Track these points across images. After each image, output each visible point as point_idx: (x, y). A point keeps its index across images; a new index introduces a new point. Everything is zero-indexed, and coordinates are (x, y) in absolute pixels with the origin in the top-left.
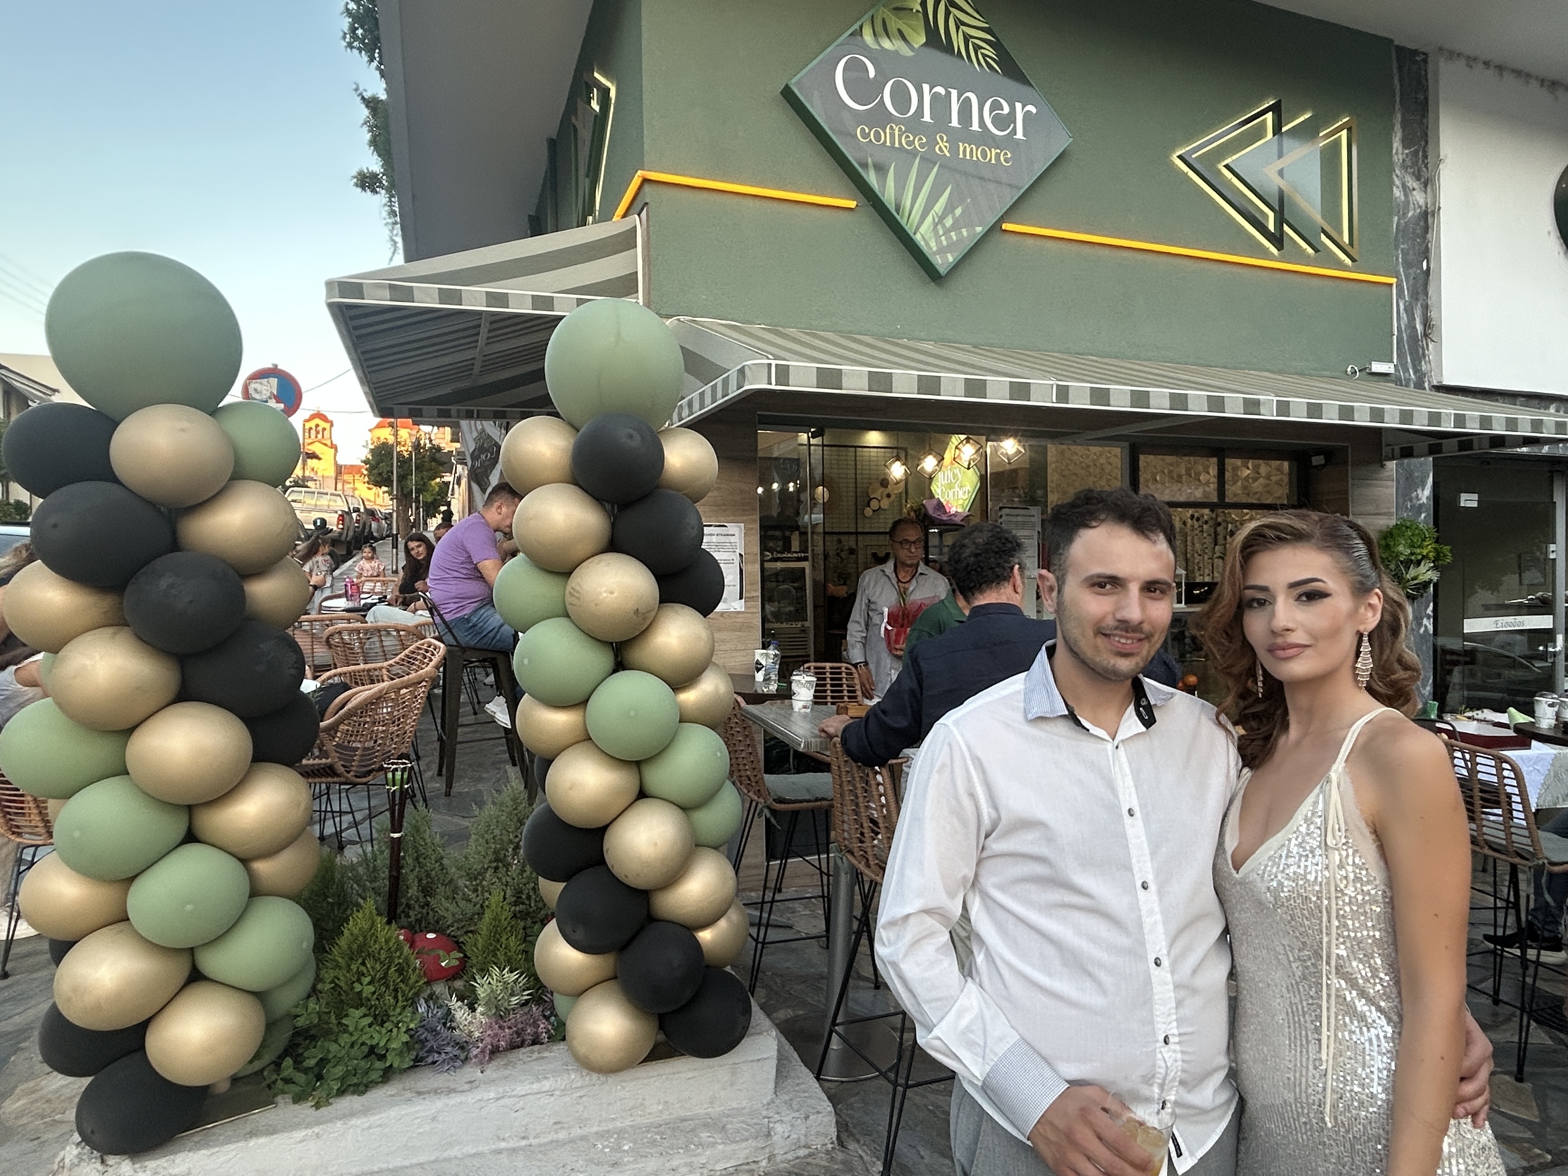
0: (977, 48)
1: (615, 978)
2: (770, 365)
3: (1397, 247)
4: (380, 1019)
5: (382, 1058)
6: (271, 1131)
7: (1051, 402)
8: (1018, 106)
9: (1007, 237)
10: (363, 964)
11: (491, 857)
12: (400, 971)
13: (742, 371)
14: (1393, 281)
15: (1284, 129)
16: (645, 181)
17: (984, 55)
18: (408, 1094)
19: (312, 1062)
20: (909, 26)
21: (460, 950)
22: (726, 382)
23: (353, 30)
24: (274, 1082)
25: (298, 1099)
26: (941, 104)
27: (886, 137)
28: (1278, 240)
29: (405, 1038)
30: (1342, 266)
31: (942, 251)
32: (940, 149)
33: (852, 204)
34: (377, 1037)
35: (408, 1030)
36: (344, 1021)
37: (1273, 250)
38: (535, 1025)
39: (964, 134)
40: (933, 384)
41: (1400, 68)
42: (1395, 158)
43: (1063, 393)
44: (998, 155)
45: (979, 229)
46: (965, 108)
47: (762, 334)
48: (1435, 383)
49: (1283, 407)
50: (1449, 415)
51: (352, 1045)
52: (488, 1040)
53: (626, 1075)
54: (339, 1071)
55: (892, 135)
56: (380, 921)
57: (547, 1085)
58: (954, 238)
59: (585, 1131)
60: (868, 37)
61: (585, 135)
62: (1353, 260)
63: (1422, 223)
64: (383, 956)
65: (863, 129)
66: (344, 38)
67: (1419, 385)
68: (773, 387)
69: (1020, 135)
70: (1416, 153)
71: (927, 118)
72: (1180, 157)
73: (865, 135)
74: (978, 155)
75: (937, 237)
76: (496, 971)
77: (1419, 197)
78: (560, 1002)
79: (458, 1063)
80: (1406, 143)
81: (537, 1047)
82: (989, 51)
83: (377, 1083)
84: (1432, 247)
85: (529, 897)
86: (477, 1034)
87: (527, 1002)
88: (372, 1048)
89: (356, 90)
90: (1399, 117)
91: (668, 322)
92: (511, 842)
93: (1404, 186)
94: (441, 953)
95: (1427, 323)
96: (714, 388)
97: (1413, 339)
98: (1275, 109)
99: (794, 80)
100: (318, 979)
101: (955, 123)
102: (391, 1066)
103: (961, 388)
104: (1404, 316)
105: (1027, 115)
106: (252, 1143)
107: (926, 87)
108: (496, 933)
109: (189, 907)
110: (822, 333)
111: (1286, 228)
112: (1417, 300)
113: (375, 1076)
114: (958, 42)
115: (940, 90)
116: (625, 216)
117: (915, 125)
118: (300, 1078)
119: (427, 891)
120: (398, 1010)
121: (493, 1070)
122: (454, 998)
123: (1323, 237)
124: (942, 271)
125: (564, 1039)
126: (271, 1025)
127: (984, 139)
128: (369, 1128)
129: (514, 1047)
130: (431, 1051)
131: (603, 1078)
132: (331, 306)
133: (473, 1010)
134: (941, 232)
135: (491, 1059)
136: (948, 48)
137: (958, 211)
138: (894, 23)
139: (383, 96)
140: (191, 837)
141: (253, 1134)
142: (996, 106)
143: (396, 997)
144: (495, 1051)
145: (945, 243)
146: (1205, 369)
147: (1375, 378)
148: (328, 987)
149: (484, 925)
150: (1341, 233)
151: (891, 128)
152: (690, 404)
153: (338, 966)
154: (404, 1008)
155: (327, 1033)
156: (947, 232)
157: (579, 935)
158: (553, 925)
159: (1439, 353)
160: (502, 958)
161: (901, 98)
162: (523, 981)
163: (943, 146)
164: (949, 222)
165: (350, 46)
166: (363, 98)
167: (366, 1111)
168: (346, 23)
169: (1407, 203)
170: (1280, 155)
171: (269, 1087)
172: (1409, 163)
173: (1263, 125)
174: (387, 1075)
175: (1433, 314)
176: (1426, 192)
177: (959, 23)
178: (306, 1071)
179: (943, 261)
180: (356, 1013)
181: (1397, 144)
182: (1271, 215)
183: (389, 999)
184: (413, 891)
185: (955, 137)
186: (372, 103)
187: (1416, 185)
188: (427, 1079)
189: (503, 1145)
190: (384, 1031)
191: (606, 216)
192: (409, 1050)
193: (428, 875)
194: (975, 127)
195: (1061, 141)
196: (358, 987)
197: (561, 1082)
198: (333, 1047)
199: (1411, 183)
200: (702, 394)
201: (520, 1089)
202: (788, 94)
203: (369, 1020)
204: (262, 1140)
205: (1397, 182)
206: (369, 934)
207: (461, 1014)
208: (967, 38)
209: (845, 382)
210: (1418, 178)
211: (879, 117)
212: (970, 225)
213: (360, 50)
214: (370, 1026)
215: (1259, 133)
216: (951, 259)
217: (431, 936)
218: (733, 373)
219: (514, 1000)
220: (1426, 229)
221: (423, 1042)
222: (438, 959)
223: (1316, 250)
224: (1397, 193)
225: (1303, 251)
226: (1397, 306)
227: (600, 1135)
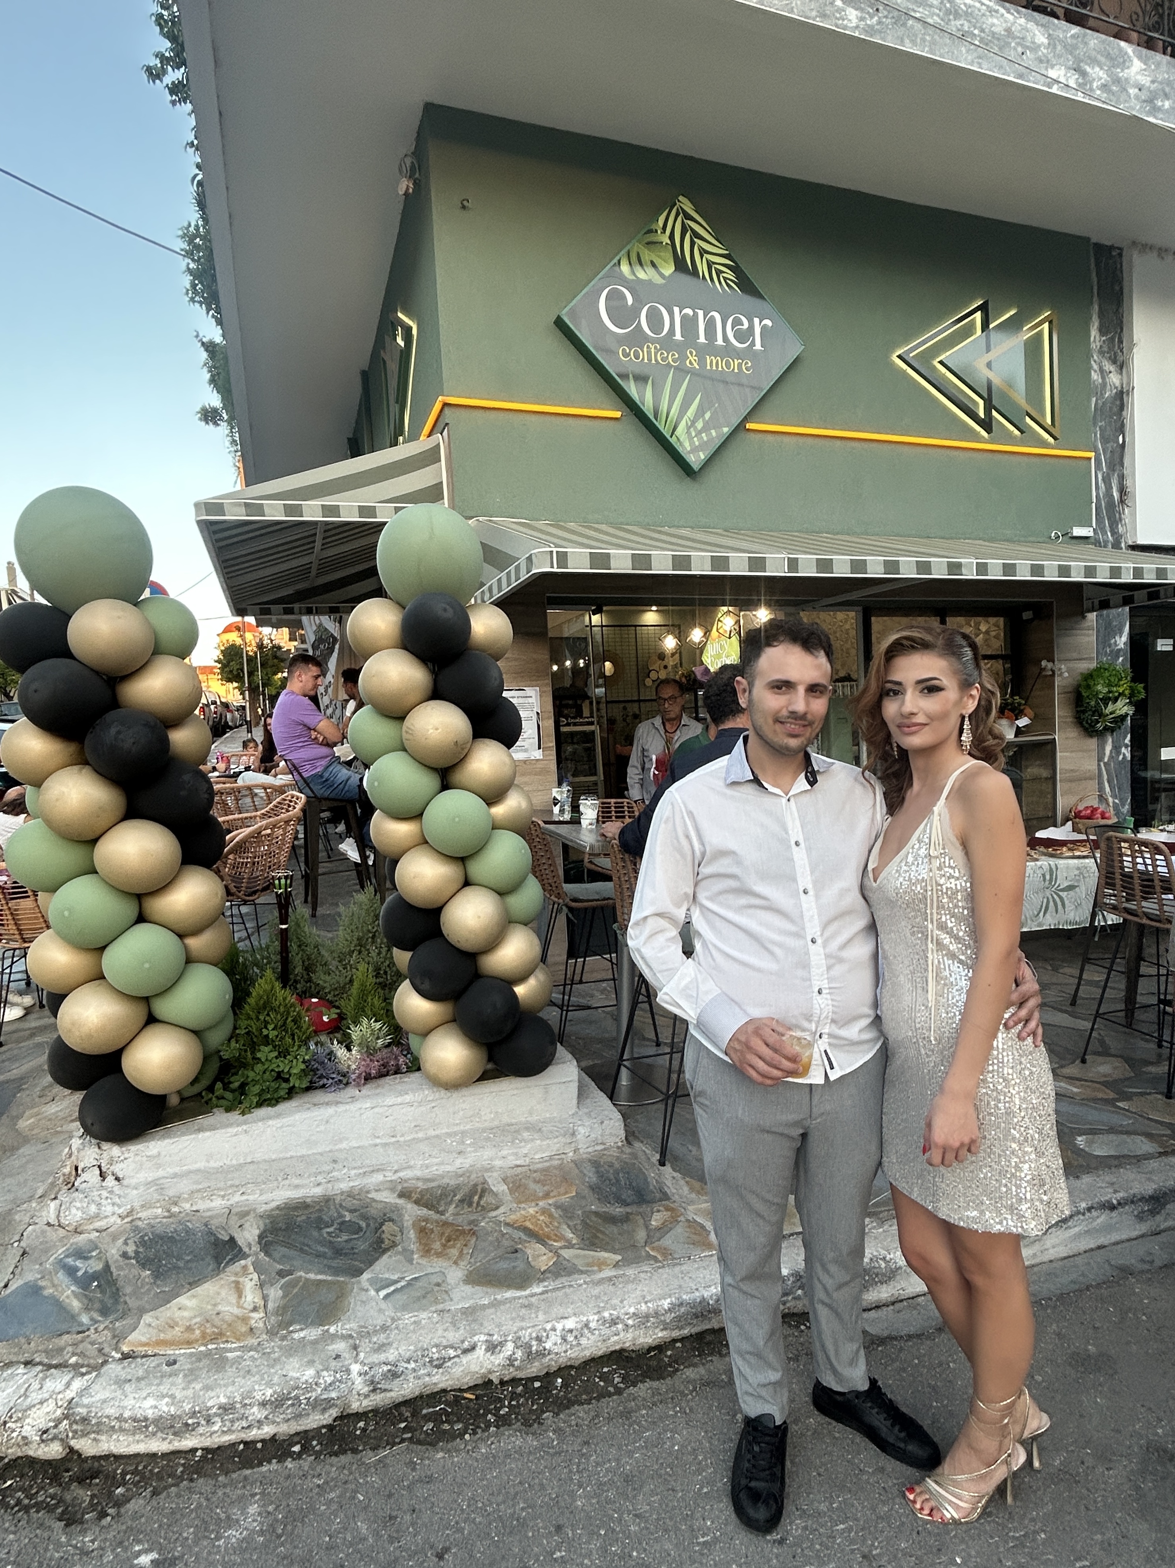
0: (719, 272)
1: (454, 1020)
2: (552, 552)
3: (1095, 424)
4: (283, 1053)
5: (287, 1081)
6: (213, 1128)
7: (783, 572)
8: (756, 321)
9: (752, 435)
10: (268, 1015)
11: (355, 942)
12: (295, 1021)
13: (529, 559)
14: (1092, 455)
15: (991, 326)
16: (445, 405)
17: (725, 279)
18: (308, 1105)
19: (237, 1084)
20: (659, 257)
21: (338, 1008)
22: (517, 568)
23: (194, 286)
24: (211, 1099)
25: (228, 1110)
26: (689, 324)
27: (643, 355)
28: (987, 424)
29: (303, 1066)
30: (1045, 445)
31: (694, 450)
32: (691, 363)
33: (618, 414)
34: (282, 1065)
35: (304, 1062)
36: (259, 1055)
37: (984, 433)
38: (396, 1058)
39: (710, 348)
40: (685, 562)
41: (1097, 264)
42: (1093, 346)
43: (793, 564)
44: (740, 365)
45: (726, 430)
46: (710, 326)
47: (544, 528)
48: (1130, 543)
49: (982, 568)
50: (1128, 569)
51: (264, 1072)
52: (362, 1069)
53: (465, 1091)
54: (256, 1089)
55: (649, 353)
56: (278, 985)
57: (408, 1098)
58: (705, 439)
59: (437, 1132)
60: (625, 268)
61: (393, 367)
62: (1055, 438)
63: (1118, 403)
64: (282, 1009)
65: (624, 350)
66: (187, 294)
67: (1116, 545)
68: (555, 570)
69: (758, 346)
70: (1112, 340)
71: (678, 336)
72: (899, 357)
73: (626, 355)
74: (722, 366)
75: (691, 439)
76: (365, 1021)
77: (1114, 379)
78: (413, 1041)
79: (342, 1086)
80: (1102, 331)
81: (398, 1076)
82: (730, 275)
83: (285, 1099)
84: (1127, 422)
85: (386, 973)
86: (354, 1067)
87: (389, 1045)
88: (279, 1073)
89: (197, 336)
90: (1096, 307)
91: (470, 522)
92: (369, 931)
93: (1102, 370)
94: (324, 1009)
95: (1122, 491)
96: (509, 574)
97: (1111, 505)
98: (983, 308)
99: (564, 312)
100: (235, 1028)
101: (702, 339)
102: (294, 1087)
103: (708, 564)
104: (1102, 485)
105: (764, 329)
106: (201, 1135)
107: (676, 310)
108: (363, 993)
109: (147, 965)
110: (596, 526)
111: (994, 413)
112: (1114, 470)
113: (282, 1093)
114: (702, 268)
115: (689, 311)
116: (429, 436)
117: (668, 343)
118: (229, 1095)
119: (308, 969)
120: (296, 1048)
121: (367, 1090)
122: (335, 1042)
123: (1028, 420)
124: (696, 467)
125: (419, 1069)
126: (206, 1058)
127: (728, 351)
128: (282, 1127)
129: (381, 1075)
130: (321, 1077)
131: (449, 1094)
132: (199, 523)
133: (349, 1050)
134: (693, 434)
135: (364, 1084)
136: (695, 273)
137: (707, 416)
138: (646, 256)
139: (218, 339)
140: (141, 919)
141: (200, 1130)
142: (737, 322)
143: (293, 1039)
144: (368, 1078)
145: (697, 443)
146: (925, 540)
147: (1074, 541)
148: (243, 1032)
149: (354, 990)
150: (1044, 415)
151: (648, 347)
152: (490, 589)
153: (249, 1018)
154: (300, 1047)
155: (245, 1066)
156: (699, 433)
157: (426, 986)
158: (406, 985)
159: (1134, 514)
160: (369, 1013)
161: (655, 320)
162: (385, 1029)
163: (692, 360)
164: (700, 425)
165: (192, 300)
166: (203, 344)
167: (278, 1116)
168: (187, 280)
169: (1104, 385)
170: (988, 350)
171: (207, 1103)
172: (1106, 349)
173: (973, 323)
174: (291, 1093)
175: (1128, 482)
176: (1121, 374)
177: (703, 252)
178: (233, 1091)
179: (695, 459)
180: (266, 1049)
181: (1094, 333)
182: (981, 402)
183: (289, 1040)
184: (299, 969)
185: (703, 352)
186: (210, 347)
187: (1112, 368)
188: (319, 1096)
189: (378, 1141)
190: (287, 1062)
191: (414, 437)
192: (306, 1075)
193: (309, 959)
194: (720, 341)
195: (794, 349)
196: (265, 1032)
197: (418, 1096)
198: (251, 1074)
199: (1108, 366)
200: (499, 580)
201: (389, 1101)
202: (560, 323)
203: (276, 1054)
204: (208, 1134)
205: (1095, 367)
206: (271, 993)
207: (341, 1052)
208: (710, 265)
209: (613, 564)
210: (1114, 362)
211: (637, 339)
212: (717, 427)
213: (201, 303)
214: (276, 1058)
215: (968, 331)
216: (702, 457)
217: (314, 1000)
218: (522, 562)
219: (380, 1042)
220: (1122, 407)
221: (315, 1071)
222: (321, 1014)
223: (1022, 432)
224: (1095, 376)
225: (1010, 433)
226: (1095, 477)
227: (449, 1135)
